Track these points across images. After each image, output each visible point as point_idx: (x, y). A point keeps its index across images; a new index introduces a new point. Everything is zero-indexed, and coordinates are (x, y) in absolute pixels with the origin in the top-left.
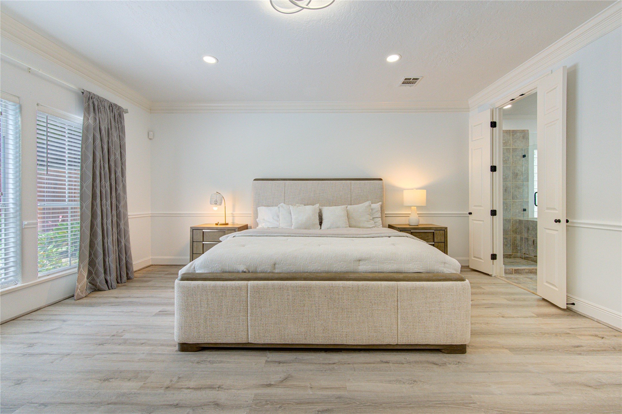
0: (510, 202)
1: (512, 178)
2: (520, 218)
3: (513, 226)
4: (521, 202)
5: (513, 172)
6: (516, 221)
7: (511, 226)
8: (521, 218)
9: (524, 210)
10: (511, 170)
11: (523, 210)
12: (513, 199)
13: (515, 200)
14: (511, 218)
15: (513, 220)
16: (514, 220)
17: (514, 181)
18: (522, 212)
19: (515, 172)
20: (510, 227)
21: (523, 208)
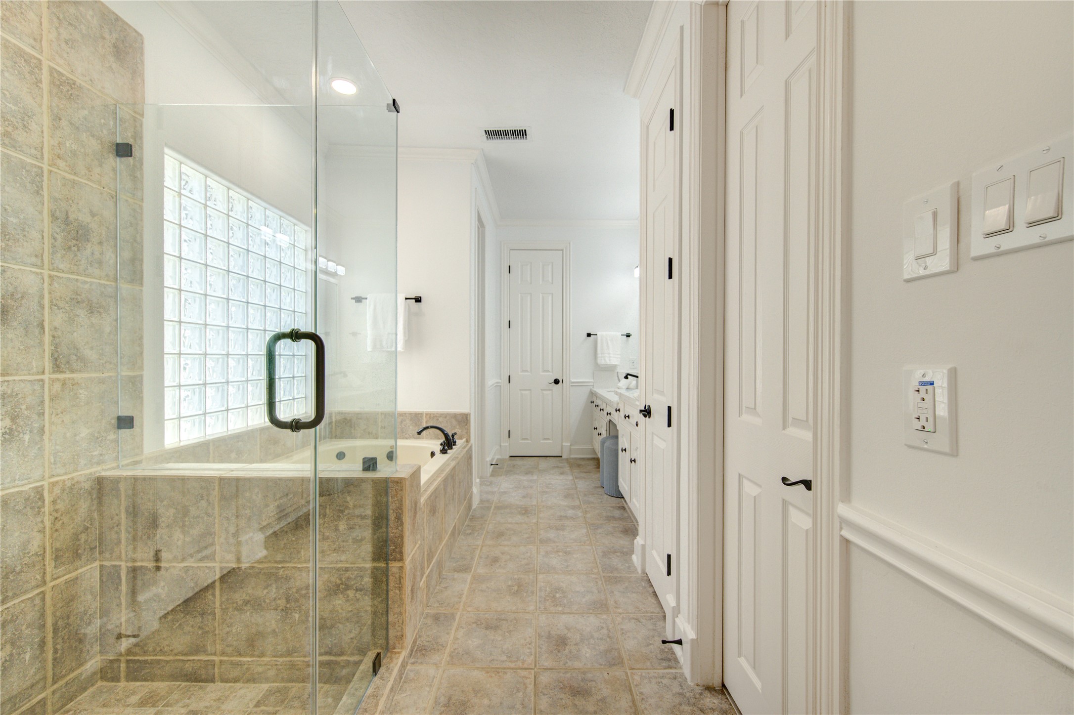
0: (37, 387)
1: (54, 246)
2: (99, 468)
3: (59, 524)
4: (102, 381)
5: (58, 214)
6: (72, 491)
7: (42, 531)
8: (108, 471)
9: (125, 422)
10: (45, 193)
11: (114, 421)
12: (57, 367)
13: (72, 371)
14: (45, 484)
15: (57, 491)
16: (63, 490)
17: (61, 266)
18: (112, 436)
19: (72, 217)
20: (39, 536)
21: (117, 416)
